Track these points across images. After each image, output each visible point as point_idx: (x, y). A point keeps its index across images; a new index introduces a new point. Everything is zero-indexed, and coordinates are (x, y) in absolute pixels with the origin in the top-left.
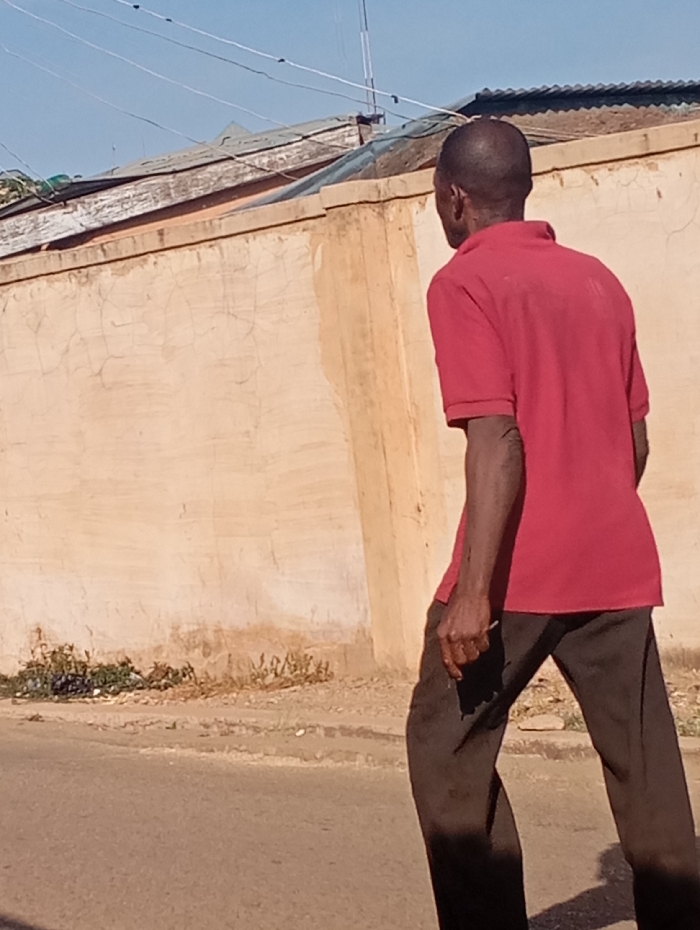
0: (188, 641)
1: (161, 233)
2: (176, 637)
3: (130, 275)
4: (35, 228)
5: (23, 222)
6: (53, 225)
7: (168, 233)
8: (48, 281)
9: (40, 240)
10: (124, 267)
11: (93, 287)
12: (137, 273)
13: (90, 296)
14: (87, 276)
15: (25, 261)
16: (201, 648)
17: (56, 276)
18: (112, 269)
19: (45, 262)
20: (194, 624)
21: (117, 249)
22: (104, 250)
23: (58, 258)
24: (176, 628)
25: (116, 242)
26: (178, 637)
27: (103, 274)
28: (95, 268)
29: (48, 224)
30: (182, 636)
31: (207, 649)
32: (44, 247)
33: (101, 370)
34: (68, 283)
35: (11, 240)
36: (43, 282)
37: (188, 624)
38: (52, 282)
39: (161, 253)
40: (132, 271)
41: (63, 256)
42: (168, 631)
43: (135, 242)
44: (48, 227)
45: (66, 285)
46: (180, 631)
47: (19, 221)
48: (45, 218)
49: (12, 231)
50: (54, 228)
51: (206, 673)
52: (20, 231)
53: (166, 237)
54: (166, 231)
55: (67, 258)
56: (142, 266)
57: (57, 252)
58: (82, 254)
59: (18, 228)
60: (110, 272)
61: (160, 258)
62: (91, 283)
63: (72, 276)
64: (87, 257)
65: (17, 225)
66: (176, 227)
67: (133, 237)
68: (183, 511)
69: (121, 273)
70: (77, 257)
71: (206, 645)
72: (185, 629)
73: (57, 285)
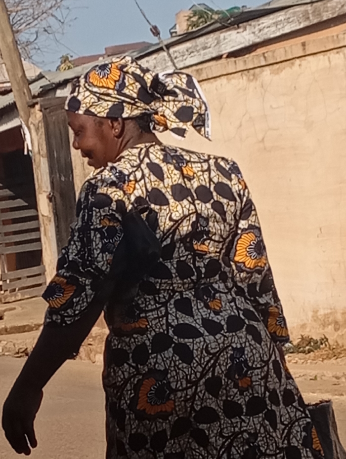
0: (324, 320)
1: (304, 44)
2: (315, 318)
3: (283, 74)
4: (218, 43)
5: (210, 40)
6: (230, 41)
7: (308, 45)
8: (227, 79)
9: (221, 51)
10: (278, 69)
11: (258, 82)
12: (287, 72)
13: (256, 88)
14: (254, 75)
15: (212, 66)
16: (333, 325)
17: (233, 75)
18: (270, 70)
19: (225, 67)
20: (328, 309)
21: (273, 56)
22: (265, 57)
23: (234, 63)
24: (316, 312)
25: (274, 52)
26: (317, 318)
27: (265, 73)
28: (259, 69)
29: (226, 41)
30: (320, 317)
31: (337, 326)
32: (225, 56)
33: (263, 139)
34: (241, 80)
35: (202, 52)
36: (224, 80)
37: (324, 309)
38: (230, 80)
39: (304, 58)
40: (284, 71)
41: (237, 62)
42: (310, 314)
43: (286, 51)
44: (227, 43)
45: (239, 81)
46: (319, 314)
47: (207, 39)
48: (224, 37)
49: (203, 46)
50: (231, 43)
51: (337, 342)
52: (208, 45)
53: (307, 47)
54: (306, 44)
55: (240, 63)
56: (291, 68)
57: (233, 59)
58: (250, 60)
59: (207, 43)
60: (269, 72)
61: (303, 62)
62: (257, 79)
63: (243, 75)
64: (254, 62)
65: (206, 41)
66: (314, 40)
67: (285, 48)
68: (319, 232)
69: (277, 72)
70: (247, 62)
71: (336, 323)
72: (322, 312)
73: (233, 81)
